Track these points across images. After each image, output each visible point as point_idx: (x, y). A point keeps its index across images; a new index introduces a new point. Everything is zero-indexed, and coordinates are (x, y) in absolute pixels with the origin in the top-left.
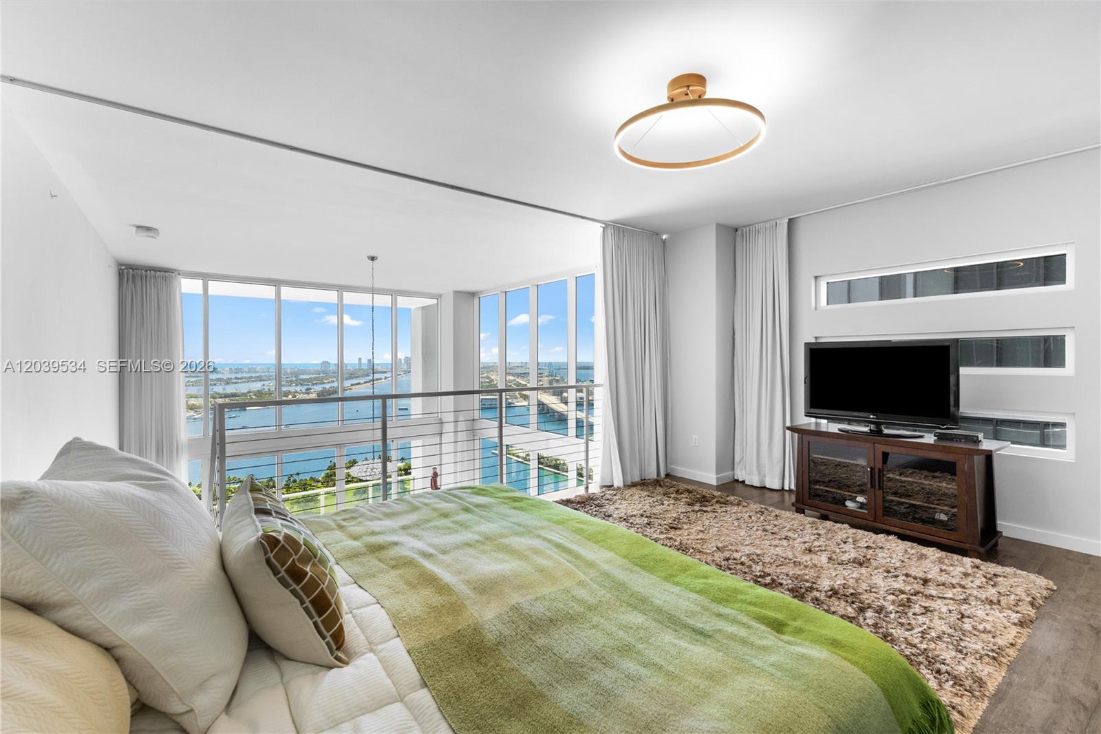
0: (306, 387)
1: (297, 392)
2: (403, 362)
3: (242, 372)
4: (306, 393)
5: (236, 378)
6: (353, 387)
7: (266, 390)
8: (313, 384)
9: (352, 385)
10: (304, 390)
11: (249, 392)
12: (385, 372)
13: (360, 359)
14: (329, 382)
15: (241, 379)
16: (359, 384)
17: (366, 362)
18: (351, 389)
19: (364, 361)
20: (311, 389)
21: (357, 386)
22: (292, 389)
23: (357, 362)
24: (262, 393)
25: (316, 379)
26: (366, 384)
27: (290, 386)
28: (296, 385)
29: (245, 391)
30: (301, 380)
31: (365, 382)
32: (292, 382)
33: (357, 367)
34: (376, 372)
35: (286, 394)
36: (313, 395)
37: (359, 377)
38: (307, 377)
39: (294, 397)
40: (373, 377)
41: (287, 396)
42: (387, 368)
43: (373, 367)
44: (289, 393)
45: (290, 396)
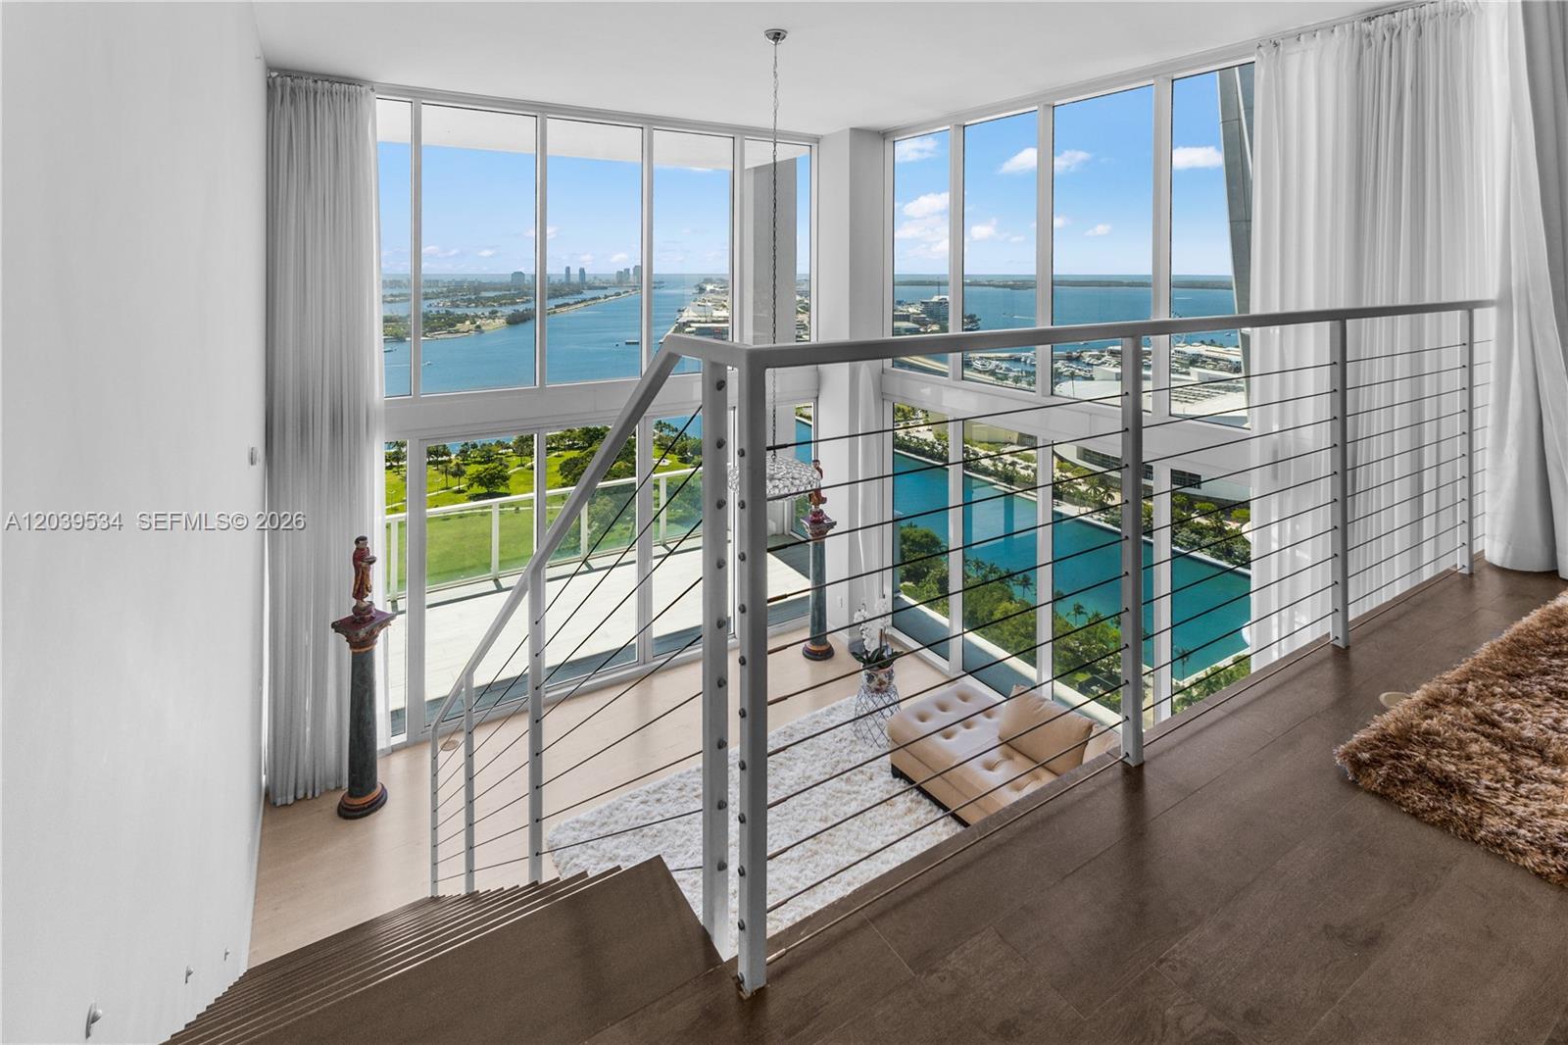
0: (490, 309)
1: (477, 316)
2: (631, 272)
3: (400, 287)
4: (490, 318)
5: (392, 295)
6: (558, 310)
7: (434, 312)
8: (501, 305)
9: (557, 307)
10: (487, 314)
12: (606, 288)
13: (568, 269)
14: (522, 302)
15: (399, 296)
16: (568, 304)
17: (578, 272)
18: (555, 312)
19: (575, 271)
20: (497, 312)
21: (563, 309)
22: (471, 312)
23: (564, 273)
24: (429, 318)
25: (504, 297)
26: (579, 306)
27: (468, 307)
28: (476, 306)
30: (482, 298)
31: (576, 303)
32: (470, 301)
33: (564, 280)
34: (591, 288)
35: (462, 319)
36: (500, 322)
37: (567, 295)
38: (492, 294)
39: (473, 323)
40: (588, 294)
41: (463, 322)
42: (608, 282)
43: (587, 280)
44: (466, 317)
45: (468, 323)
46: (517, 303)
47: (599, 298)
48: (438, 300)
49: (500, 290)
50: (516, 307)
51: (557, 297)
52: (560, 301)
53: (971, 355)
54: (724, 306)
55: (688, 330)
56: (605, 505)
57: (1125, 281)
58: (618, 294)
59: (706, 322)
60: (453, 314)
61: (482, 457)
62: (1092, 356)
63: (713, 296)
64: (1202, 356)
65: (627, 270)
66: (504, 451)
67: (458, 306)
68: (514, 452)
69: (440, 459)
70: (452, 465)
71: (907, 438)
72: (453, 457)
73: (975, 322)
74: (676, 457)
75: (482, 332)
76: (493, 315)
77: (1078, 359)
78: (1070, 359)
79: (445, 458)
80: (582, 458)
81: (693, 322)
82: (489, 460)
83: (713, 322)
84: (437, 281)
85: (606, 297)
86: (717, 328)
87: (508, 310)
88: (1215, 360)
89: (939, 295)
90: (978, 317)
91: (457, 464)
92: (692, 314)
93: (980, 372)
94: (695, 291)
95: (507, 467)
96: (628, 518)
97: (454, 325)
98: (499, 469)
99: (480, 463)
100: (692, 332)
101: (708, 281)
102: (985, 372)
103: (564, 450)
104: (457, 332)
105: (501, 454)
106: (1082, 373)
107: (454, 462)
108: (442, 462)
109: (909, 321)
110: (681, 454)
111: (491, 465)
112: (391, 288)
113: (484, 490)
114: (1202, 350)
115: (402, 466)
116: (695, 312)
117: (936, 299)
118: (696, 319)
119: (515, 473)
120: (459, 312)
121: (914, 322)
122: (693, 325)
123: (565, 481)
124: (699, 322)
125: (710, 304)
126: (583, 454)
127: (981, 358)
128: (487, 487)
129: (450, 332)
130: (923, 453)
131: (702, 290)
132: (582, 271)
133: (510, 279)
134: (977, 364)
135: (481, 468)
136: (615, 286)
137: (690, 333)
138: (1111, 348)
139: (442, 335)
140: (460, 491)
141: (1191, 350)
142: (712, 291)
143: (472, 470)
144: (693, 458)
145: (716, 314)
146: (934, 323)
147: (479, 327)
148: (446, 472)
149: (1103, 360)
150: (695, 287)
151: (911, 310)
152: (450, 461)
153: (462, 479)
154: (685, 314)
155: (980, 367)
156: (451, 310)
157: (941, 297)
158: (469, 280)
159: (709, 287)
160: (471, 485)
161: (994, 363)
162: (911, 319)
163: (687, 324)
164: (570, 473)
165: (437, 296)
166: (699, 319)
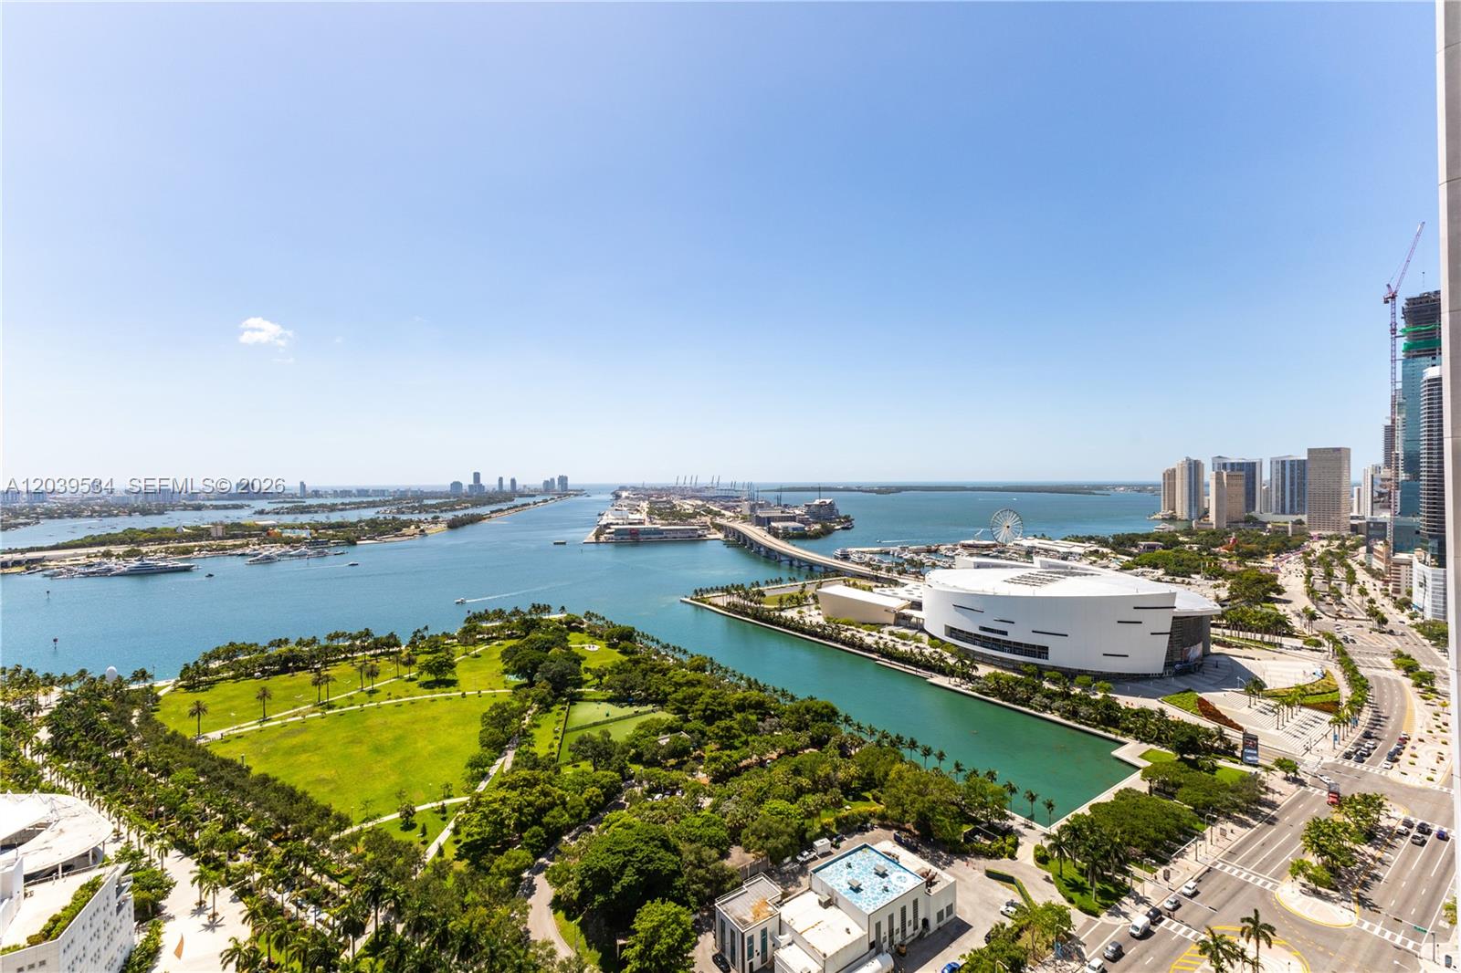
0: (432, 515)
1: (420, 521)
2: (556, 482)
3: (350, 496)
4: (433, 523)
5: (343, 504)
6: (494, 515)
7: (381, 518)
8: (442, 512)
9: (492, 512)
10: (430, 519)
11: (360, 521)
12: (534, 496)
13: (501, 479)
14: (461, 509)
15: (349, 504)
16: (501, 510)
17: (509, 482)
18: (490, 517)
19: (507, 483)
20: (439, 517)
21: (497, 514)
22: (415, 517)
23: (497, 483)
24: (377, 523)
25: (444, 504)
26: (510, 511)
27: (412, 513)
28: (420, 512)
29: (355, 520)
30: (425, 505)
31: (508, 509)
32: (414, 508)
33: (497, 489)
34: (522, 495)
35: (407, 524)
36: (442, 526)
37: (500, 502)
38: (433, 502)
39: (418, 527)
40: (518, 501)
41: (409, 527)
42: (536, 490)
43: (517, 489)
44: (411, 522)
45: (413, 527)
46: (456, 510)
47: (529, 504)
48: (385, 508)
49: (441, 498)
50: (456, 513)
51: (492, 504)
52: (494, 507)
53: (849, 550)
54: (638, 511)
55: (608, 531)
56: (544, 688)
57: (968, 486)
58: (546, 501)
59: (623, 524)
60: (398, 519)
61: (430, 647)
62: (948, 549)
63: (628, 501)
64: (1035, 547)
65: (553, 480)
66: (450, 641)
67: (403, 513)
68: (459, 642)
69: (391, 650)
70: (403, 655)
71: (801, 622)
72: (403, 647)
73: (849, 521)
74: (604, 643)
75: (426, 535)
76: (435, 521)
77: (936, 551)
78: (929, 551)
79: (396, 649)
80: (521, 646)
81: (612, 524)
82: (437, 650)
83: (630, 524)
84: (384, 491)
85: (535, 503)
86: (633, 529)
87: (449, 516)
88: (1046, 550)
89: (820, 498)
90: (852, 518)
91: (409, 654)
92: (610, 516)
93: (857, 564)
94: (611, 497)
95: (453, 656)
96: (564, 699)
97: (401, 530)
98: (447, 657)
99: (429, 653)
100: (612, 533)
101: (623, 488)
102: (862, 564)
103: (504, 639)
104: (403, 535)
105: (447, 644)
106: (941, 564)
107: (405, 653)
108: (393, 653)
109: (795, 521)
110: (608, 640)
111: (441, 654)
112: (342, 497)
113: (432, 678)
114: (1036, 542)
115: (356, 658)
116: (613, 515)
117: (817, 502)
118: (615, 522)
119: (460, 661)
120: (404, 517)
121: (799, 522)
122: (612, 527)
123: (506, 667)
124: (617, 524)
125: (625, 509)
126: (522, 642)
127: (858, 552)
128: (436, 675)
129: (396, 536)
130: (816, 634)
131: (618, 497)
132: (513, 481)
133: (449, 489)
134: (854, 557)
135: (430, 657)
136: (542, 493)
137: (610, 533)
138: (962, 542)
139: (390, 538)
140: (411, 680)
141: (1027, 543)
142: (627, 498)
143: (421, 659)
144: (619, 643)
145: (631, 516)
146: (816, 523)
147: (423, 531)
148: (398, 661)
149: (957, 552)
150: (612, 494)
151: (797, 512)
152: (400, 652)
153: (413, 668)
154: (605, 517)
155: (857, 560)
156: (398, 516)
157: (822, 500)
158: (413, 489)
159: (624, 494)
160: (421, 673)
161: (869, 556)
162: (797, 519)
163: (607, 526)
164: (510, 660)
165: (384, 504)
166: (617, 521)
